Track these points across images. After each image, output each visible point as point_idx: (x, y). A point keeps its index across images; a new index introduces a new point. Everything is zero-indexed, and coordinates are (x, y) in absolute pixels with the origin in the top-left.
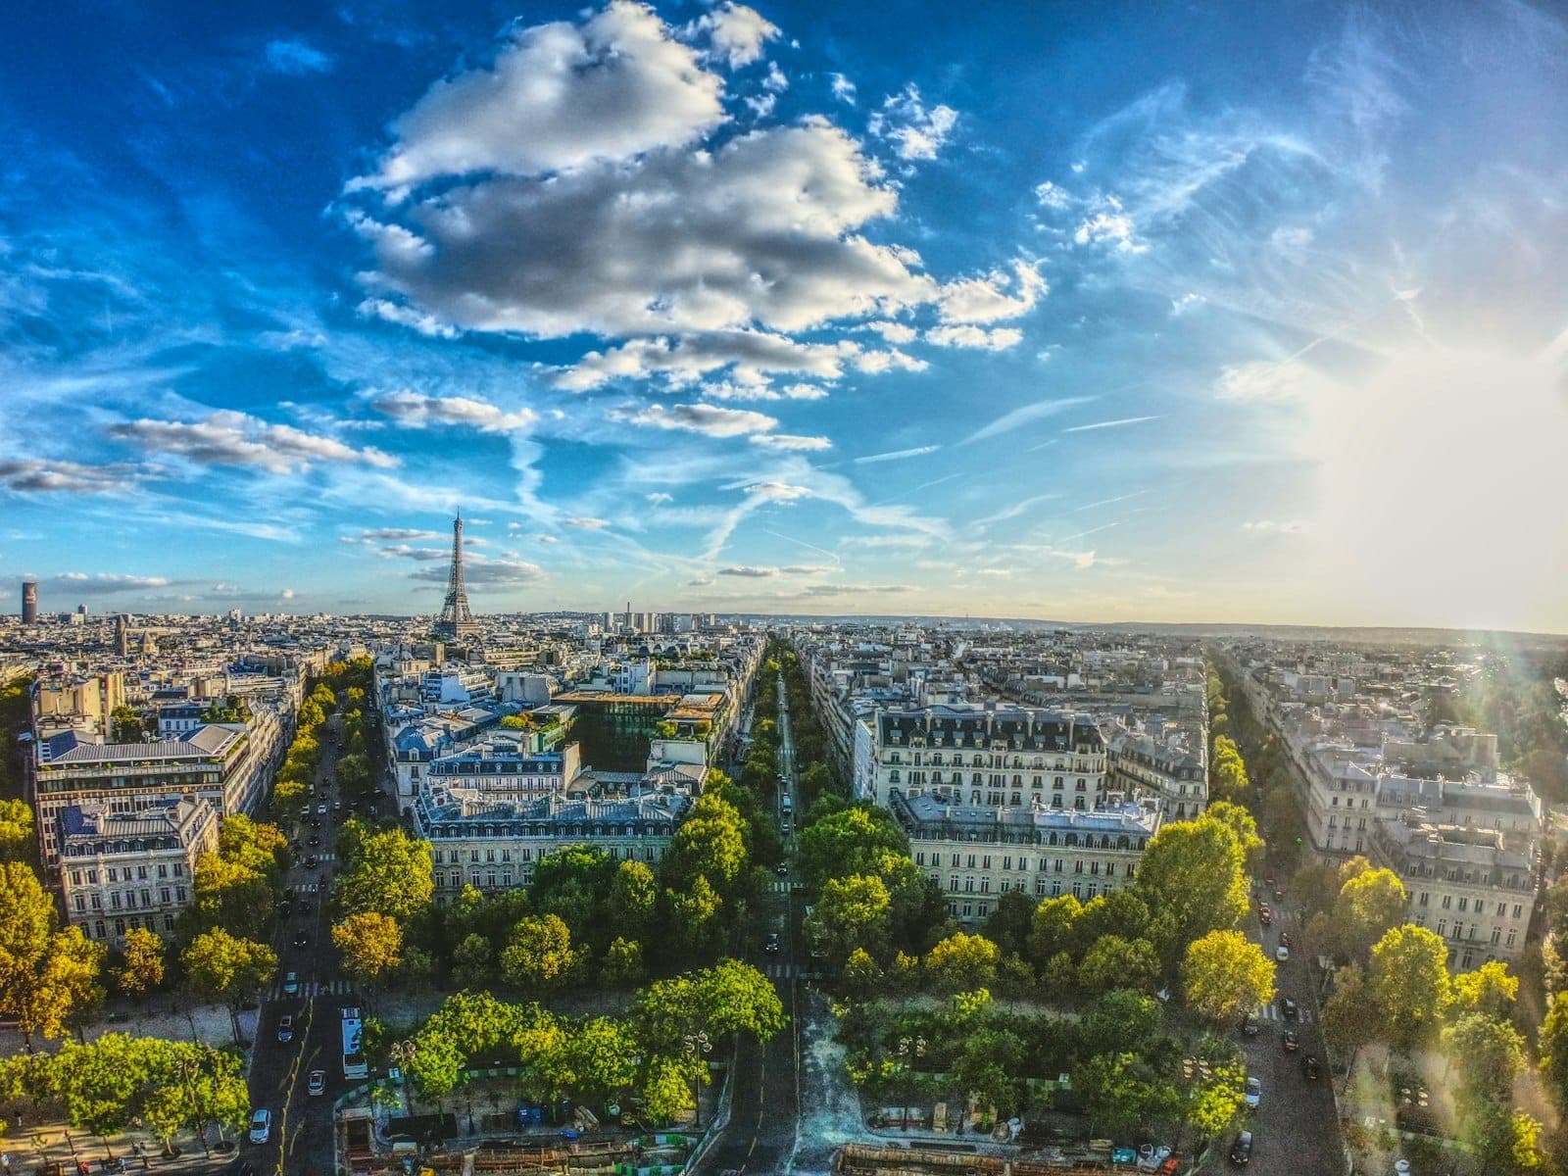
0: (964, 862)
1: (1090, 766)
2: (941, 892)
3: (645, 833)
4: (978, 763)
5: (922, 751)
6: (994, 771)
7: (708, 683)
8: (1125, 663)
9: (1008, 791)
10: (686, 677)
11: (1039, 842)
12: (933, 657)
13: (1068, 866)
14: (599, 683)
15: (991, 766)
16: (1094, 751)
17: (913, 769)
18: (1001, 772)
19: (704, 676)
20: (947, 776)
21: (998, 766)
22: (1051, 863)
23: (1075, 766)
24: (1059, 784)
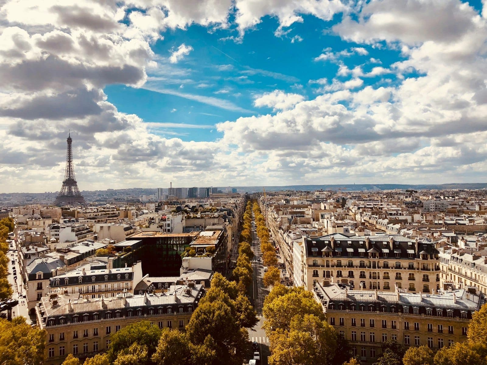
0: (358, 324)
1: (430, 267)
2: (346, 342)
3: (178, 312)
4: (362, 266)
5: (330, 259)
6: (372, 270)
7: (213, 225)
8: (450, 207)
9: (382, 282)
10: (201, 222)
11: (402, 312)
12: (334, 207)
13: (423, 328)
14: (154, 227)
15: (370, 267)
16: (432, 258)
17: (326, 269)
18: (377, 270)
19: (212, 221)
20: (345, 273)
21: (374, 267)
22: (412, 325)
23: (421, 266)
24: (412, 278)
